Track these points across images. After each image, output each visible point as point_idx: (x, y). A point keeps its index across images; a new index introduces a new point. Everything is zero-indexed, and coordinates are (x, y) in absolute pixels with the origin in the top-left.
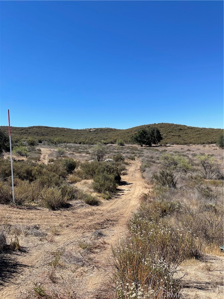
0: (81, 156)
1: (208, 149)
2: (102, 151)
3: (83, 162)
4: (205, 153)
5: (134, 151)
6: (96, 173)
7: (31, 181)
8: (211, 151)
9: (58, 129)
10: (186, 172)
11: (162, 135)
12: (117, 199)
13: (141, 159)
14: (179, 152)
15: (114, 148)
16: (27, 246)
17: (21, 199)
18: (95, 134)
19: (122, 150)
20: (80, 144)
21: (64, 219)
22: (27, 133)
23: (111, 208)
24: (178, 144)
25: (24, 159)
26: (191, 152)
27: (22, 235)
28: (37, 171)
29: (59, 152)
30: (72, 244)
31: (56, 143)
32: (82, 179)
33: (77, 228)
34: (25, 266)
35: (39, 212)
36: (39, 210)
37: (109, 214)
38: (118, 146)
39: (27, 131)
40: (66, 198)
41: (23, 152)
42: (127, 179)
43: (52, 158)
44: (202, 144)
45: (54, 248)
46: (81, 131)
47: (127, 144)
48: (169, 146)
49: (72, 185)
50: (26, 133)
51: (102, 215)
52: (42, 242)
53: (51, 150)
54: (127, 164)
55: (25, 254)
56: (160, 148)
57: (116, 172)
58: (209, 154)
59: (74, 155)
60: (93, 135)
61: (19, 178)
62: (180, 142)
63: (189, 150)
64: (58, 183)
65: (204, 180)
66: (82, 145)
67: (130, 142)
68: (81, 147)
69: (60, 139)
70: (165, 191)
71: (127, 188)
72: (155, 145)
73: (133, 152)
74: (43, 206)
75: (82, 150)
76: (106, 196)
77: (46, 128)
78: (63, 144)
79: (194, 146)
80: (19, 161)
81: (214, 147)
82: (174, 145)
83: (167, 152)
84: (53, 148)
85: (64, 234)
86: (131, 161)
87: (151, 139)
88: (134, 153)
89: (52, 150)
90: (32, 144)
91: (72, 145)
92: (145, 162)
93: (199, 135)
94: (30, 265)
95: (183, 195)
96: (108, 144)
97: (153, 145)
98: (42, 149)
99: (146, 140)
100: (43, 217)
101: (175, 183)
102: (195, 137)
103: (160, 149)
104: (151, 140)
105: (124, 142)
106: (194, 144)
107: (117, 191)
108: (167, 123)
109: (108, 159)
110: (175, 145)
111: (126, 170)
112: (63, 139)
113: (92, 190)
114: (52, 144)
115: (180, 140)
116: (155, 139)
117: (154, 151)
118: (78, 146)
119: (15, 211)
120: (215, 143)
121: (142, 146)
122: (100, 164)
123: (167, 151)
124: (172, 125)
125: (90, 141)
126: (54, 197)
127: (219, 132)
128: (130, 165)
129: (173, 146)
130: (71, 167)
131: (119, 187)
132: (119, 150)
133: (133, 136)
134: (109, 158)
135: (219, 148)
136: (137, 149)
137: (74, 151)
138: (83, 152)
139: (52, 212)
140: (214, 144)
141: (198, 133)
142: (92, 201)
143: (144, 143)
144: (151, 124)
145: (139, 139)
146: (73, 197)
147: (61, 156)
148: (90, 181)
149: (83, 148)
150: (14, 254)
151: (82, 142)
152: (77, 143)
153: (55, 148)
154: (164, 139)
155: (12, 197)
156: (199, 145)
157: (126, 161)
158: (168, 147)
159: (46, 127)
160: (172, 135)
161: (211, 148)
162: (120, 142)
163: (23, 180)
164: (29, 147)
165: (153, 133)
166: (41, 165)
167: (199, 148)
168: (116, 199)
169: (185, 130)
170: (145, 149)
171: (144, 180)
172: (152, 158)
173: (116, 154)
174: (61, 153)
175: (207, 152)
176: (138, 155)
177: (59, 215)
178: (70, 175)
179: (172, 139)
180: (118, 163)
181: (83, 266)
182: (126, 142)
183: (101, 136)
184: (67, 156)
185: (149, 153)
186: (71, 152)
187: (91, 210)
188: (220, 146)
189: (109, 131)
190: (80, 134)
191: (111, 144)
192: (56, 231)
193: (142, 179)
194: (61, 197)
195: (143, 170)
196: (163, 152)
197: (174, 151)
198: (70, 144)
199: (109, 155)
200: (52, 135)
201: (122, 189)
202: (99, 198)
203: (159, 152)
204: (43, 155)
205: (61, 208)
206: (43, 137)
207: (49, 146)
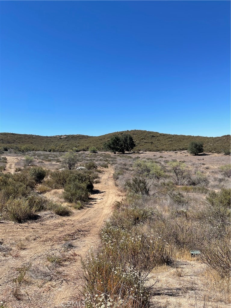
0: (51, 165)
1: (180, 156)
2: (73, 159)
3: (53, 171)
4: (177, 160)
5: (107, 159)
6: (67, 182)
8: (183, 157)
9: (26, 135)
10: (158, 178)
11: (135, 142)
12: (89, 208)
13: (114, 166)
14: (151, 159)
15: (86, 155)
18: (66, 141)
19: (95, 158)
20: (50, 151)
21: (31, 232)
23: (81, 219)
24: (150, 151)
26: (164, 159)
28: (2, 181)
29: (27, 160)
30: (39, 258)
31: (23, 151)
32: (52, 188)
33: (46, 241)
35: (3, 225)
37: (80, 224)
38: (91, 153)
40: (34, 209)
42: (100, 187)
43: (19, 167)
44: (174, 151)
45: (19, 264)
46: (51, 137)
47: (100, 151)
48: (142, 153)
49: (40, 196)
51: (73, 226)
52: (6, 258)
53: (18, 159)
54: (100, 172)
56: (133, 155)
57: (88, 180)
59: (43, 164)
60: (64, 142)
62: (152, 149)
63: (161, 157)
64: (25, 194)
65: (177, 186)
66: (52, 153)
67: (103, 149)
69: (28, 147)
70: (138, 198)
71: (99, 196)
72: (128, 152)
73: (106, 159)
74: (7, 219)
75: (52, 158)
76: (78, 206)
77: (13, 135)
78: (31, 152)
79: (166, 152)
81: (185, 153)
83: (140, 159)
84: (21, 156)
85: (31, 248)
86: (104, 168)
87: (125, 146)
88: (107, 161)
89: (19, 158)
91: (42, 152)
92: (118, 170)
93: (170, 142)
95: (155, 202)
96: (80, 151)
97: (126, 152)
98: (8, 158)
99: (119, 147)
100: (7, 231)
101: (147, 190)
102: (167, 144)
103: (134, 156)
105: (97, 149)
107: (90, 200)
109: (80, 167)
110: (148, 152)
111: (99, 178)
112: (31, 146)
113: (63, 200)
114: (19, 152)
115: (152, 147)
116: (128, 146)
117: (127, 158)
118: (48, 153)
120: (186, 150)
121: (115, 153)
122: (71, 173)
123: (140, 158)
124: (145, 131)
125: (61, 148)
126: (21, 209)
127: (190, 139)
128: (103, 172)
129: (146, 153)
130: (40, 176)
131: (92, 196)
132: (92, 158)
133: (106, 143)
134: (81, 165)
135: (190, 155)
136: (110, 156)
137: (44, 159)
138: (53, 160)
139: (18, 225)
141: (170, 140)
142: (63, 211)
143: (117, 150)
144: (123, 131)
145: (112, 146)
146: (42, 208)
147: (29, 164)
148: (61, 191)
149: (53, 156)
151: (52, 150)
152: (46, 151)
153: (23, 156)
154: (137, 146)
156: (171, 152)
157: (99, 169)
158: (141, 154)
159: (12, 134)
160: (145, 142)
161: (183, 155)
162: (92, 149)
165: (126, 140)
166: (6, 174)
167: (171, 155)
169: (157, 136)
170: (118, 156)
171: (117, 188)
172: (125, 165)
173: (88, 162)
174: (29, 162)
175: (179, 159)
176: (111, 163)
177: (26, 227)
178: (38, 185)
179: (145, 146)
180: (91, 171)
181: (50, 280)
182: (98, 149)
183: (73, 143)
184: (36, 165)
185: (122, 160)
186: (40, 161)
187: (61, 221)
188: (191, 153)
189: (81, 137)
190: (50, 141)
191: (83, 151)
192: (22, 245)
193: (115, 186)
194: (28, 208)
195: (116, 178)
196: (136, 159)
197: (147, 158)
198: (39, 152)
199: (81, 163)
200: (20, 143)
201: (95, 198)
202: (70, 208)
203: (132, 160)
204: (9, 164)
205: (28, 220)
206: (9, 144)
207: (16, 154)
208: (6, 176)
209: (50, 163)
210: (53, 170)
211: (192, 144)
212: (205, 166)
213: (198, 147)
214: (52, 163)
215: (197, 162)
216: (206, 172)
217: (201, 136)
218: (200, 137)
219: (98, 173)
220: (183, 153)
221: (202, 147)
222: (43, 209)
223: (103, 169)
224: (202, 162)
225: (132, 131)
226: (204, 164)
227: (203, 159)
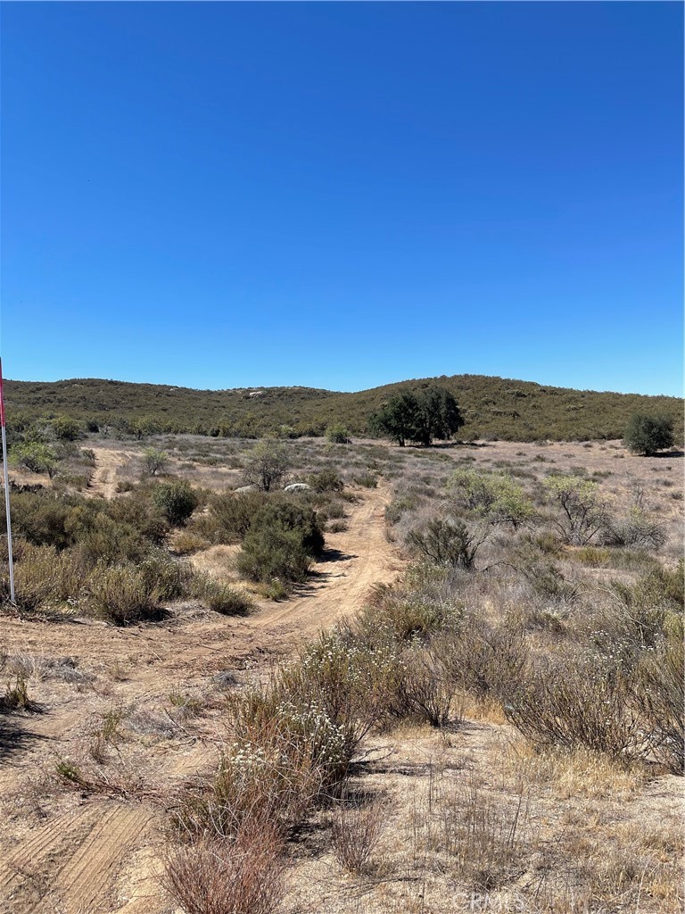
0: (215, 475)
1: (597, 455)
2: (277, 461)
3: (219, 493)
4: (588, 468)
5: (378, 460)
6: (253, 526)
7: (61, 546)
8: (607, 461)
9: (148, 387)
10: (515, 524)
11: (465, 411)
12: (304, 599)
13: (393, 484)
14: (508, 465)
15: (318, 448)
16: (46, 702)
17: (33, 596)
18: (262, 406)
19: (341, 457)
20: (214, 436)
21: (143, 646)
22: (52, 399)
23: (275, 625)
24: (509, 439)
25: (44, 480)
26: (547, 465)
27: (34, 679)
28: (80, 520)
29: (150, 460)
30: (156, 700)
31: (140, 432)
32: (213, 541)
33: (176, 667)
34: (40, 737)
35: (80, 629)
36: (80, 625)
37: (270, 637)
38: (331, 444)
39: (54, 393)
40: (155, 595)
41: (41, 461)
42: (343, 543)
43: (128, 479)
44: (581, 441)
45: (108, 705)
46: (220, 394)
47: (358, 436)
48: (484, 445)
49: (181, 561)
50: (49, 400)
51: (250, 639)
52: (83, 695)
53: (126, 456)
54: (350, 499)
55: (40, 716)
56: (456, 451)
57: (309, 523)
58: (597, 470)
59: (194, 472)
60: (257, 408)
61: (28, 539)
62: (516, 433)
63: (540, 459)
64: (137, 555)
65: (566, 547)
66: (221, 440)
67: (366, 432)
68: (217, 445)
69: (155, 421)
70: (438, 576)
71: (338, 568)
72: (441, 442)
73: (372, 463)
74: (91, 615)
75: (218, 456)
76: (273, 591)
77: (113, 387)
78: (163, 437)
79: (557, 445)
80: (27, 488)
81: (617, 448)
82: (499, 443)
83: (475, 463)
84: (132, 448)
85: (140, 679)
86: (364, 489)
87: (431, 424)
88: (375, 466)
89: (127, 453)
90: (68, 435)
91: (191, 438)
92: (404, 494)
93: (573, 414)
94: (51, 735)
96: (300, 436)
97: (436, 441)
98: (98, 452)
99: (413, 427)
100: (88, 640)
102: (563, 418)
103: (456, 454)
104: (430, 427)
105: (349, 432)
106: (559, 440)
107: (308, 578)
108: (479, 376)
109: (294, 484)
110: (502, 442)
111: (346, 517)
112: (162, 420)
113: (235, 575)
114: (128, 436)
115: (516, 428)
116: (443, 424)
117: (437, 460)
118: (209, 441)
119: (17, 625)
120: (620, 437)
121: (402, 444)
122: (265, 500)
123: (474, 460)
124: (496, 380)
125: (246, 427)
126: (123, 591)
127: (634, 405)
128: (360, 501)
129: (494, 446)
130: (181, 508)
131: (317, 567)
132: (332, 457)
133: (376, 415)
134: (297, 479)
135: (629, 454)
136: (387, 452)
137: (197, 457)
138: (221, 461)
139: (115, 630)
140: (617, 441)
141: (572, 406)
142: (230, 602)
143: (408, 434)
144: (431, 379)
145: (393, 423)
146: (176, 593)
147: (156, 473)
148: (235, 549)
149: (224, 449)
150: (14, 715)
151: (221, 430)
152: (205, 434)
153: (139, 447)
154: (469, 423)
155: (8, 591)
156: (573, 442)
157: (347, 490)
158: (481, 449)
159: (111, 382)
160: (494, 413)
161: (608, 452)
162: (335, 432)
163: (39, 544)
164: (58, 444)
165: (436, 405)
166: (91, 501)
167: (571, 452)
168: (300, 600)
169: (534, 396)
170: (410, 452)
171: (390, 547)
172: (427, 480)
173: (321, 468)
174: (155, 465)
175: (593, 465)
176: (388, 472)
177: (133, 636)
178: (176, 531)
179: (492, 423)
180: (324, 495)
181: (171, 738)
182: (354, 431)
183: (281, 411)
184: (172, 473)
185: (419, 465)
186: (187, 463)
187: (221, 626)
188: (634, 448)
189: (307, 396)
190: (216, 404)
191: (310, 436)
192: (119, 672)
193: (385, 543)
194: (142, 591)
195: (392, 517)
196: (463, 463)
197: (495, 460)
198: (185, 437)
199: (298, 472)
200: (132, 408)
201: (324, 572)
202: (250, 595)
203: (450, 465)
204: (100, 469)
205: (141, 620)
206: (103, 412)
207: (120, 442)
208: (91, 504)
209: (214, 469)
210: (221, 491)
211: (639, 420)
212: (672, 490)
213: (655, 430)
214: (220, 470)
215: (647, 478)
216: (669, 506)
217: (671, 396)
218: (666, 398)
219: (345, 504)
220: (608, 449)
221: (671, 430)
222: (179, 594)
223: (359, 492)
224: (664, 476)
225: (455, 377)
226: (667, 484)
227: (670, 469)
